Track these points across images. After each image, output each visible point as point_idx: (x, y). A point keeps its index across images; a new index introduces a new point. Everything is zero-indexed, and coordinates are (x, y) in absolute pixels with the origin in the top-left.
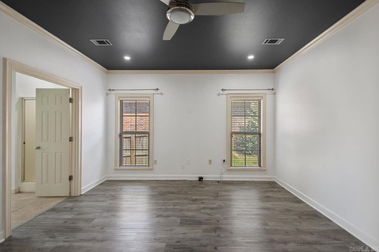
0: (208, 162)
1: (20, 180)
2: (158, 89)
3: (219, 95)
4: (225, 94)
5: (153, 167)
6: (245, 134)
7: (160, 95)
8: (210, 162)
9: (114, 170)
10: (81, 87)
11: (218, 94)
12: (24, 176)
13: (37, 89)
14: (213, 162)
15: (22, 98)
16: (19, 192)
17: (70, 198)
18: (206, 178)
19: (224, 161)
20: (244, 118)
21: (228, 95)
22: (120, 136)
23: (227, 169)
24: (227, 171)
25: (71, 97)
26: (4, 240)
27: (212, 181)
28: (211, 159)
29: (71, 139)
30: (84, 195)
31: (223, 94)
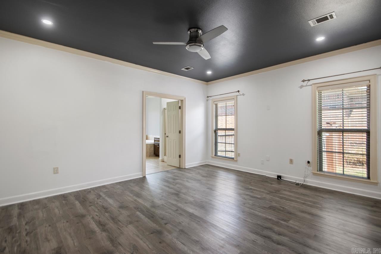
0: (289, 161)
1: (164, 155)
2: (238, 91)
3: (302, 87)
4: (309, 85)
5: (237, 159)
6: (343, 132)
7: (242, 96)
8: (291, 161)
9: (211, 157)
10: (185, 98)
11: (300, 86)
12: (165, 153)
13: (167, 103)
14: (294, 161)
15: (164, 108)
16: (163, 161)
17: (179, 168)
18: (286, 178)
19: (309, 162)
20: (342, 111)
21: (313, 85)
22: (215, 132)
23: (313, 173)
24: (313, 175)
25: (180, 105)
26: (142, 177)
27: (290, 182)
28: (291, 159)
29: (180, 132)
30: (187, 169)
31: (306, 86)
